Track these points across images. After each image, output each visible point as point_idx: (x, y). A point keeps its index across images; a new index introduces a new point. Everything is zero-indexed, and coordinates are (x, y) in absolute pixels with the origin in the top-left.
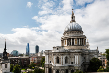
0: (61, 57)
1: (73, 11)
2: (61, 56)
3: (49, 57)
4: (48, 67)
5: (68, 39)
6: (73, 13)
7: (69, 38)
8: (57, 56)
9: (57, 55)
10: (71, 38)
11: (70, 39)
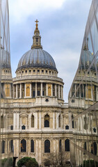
0: (52, 115)
1: (37, 25)
2: (54, 114)
3: (20, 117)
4: (19, 138)
5: (33, 84)
6: (37, 29)
7: (36, 81)
8: (45, 113)
9: (46, 111)
10: (41, 81)
11: (39, 84)
